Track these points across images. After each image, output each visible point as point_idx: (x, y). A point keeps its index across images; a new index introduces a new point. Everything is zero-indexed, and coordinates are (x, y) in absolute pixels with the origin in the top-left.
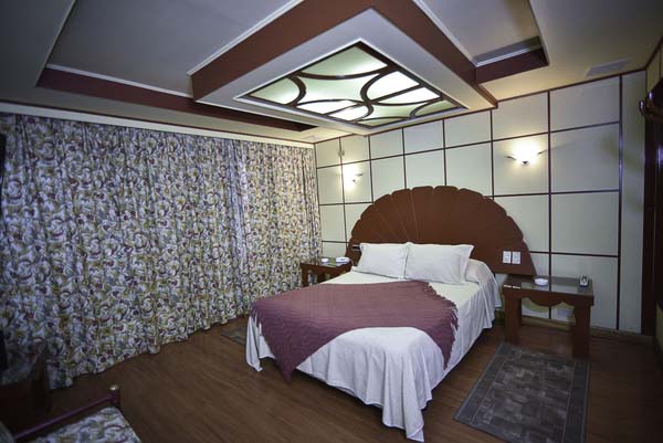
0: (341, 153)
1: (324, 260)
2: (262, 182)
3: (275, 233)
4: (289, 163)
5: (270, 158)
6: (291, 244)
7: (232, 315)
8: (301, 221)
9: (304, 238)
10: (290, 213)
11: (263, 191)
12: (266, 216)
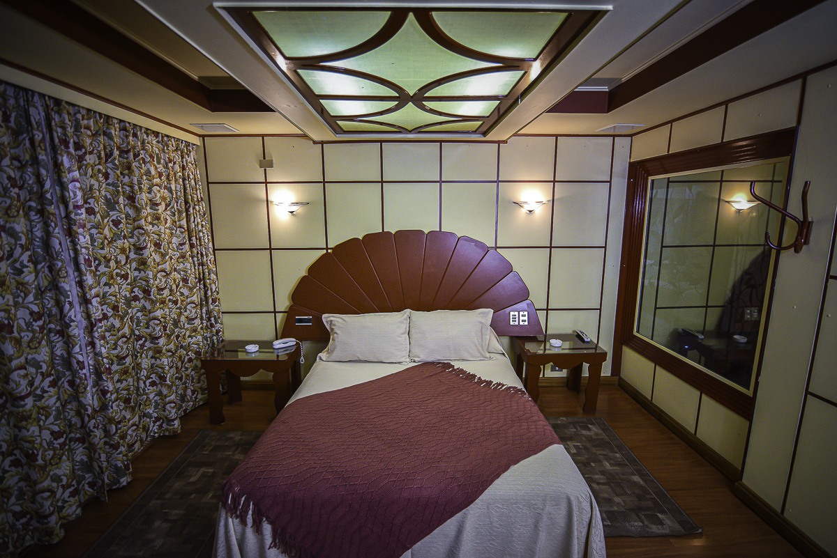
0: (266, 163)
1: (252, 348)
2: (111, 204)
3: (143, 309)
4: (161, 168)
5: (124, 152)
6: (170, 326)
7: (72, 510)
8: (185, 280)
9: (191, 311)
10: (167, 266)
11: (116, 223)
12: (125, 277)
